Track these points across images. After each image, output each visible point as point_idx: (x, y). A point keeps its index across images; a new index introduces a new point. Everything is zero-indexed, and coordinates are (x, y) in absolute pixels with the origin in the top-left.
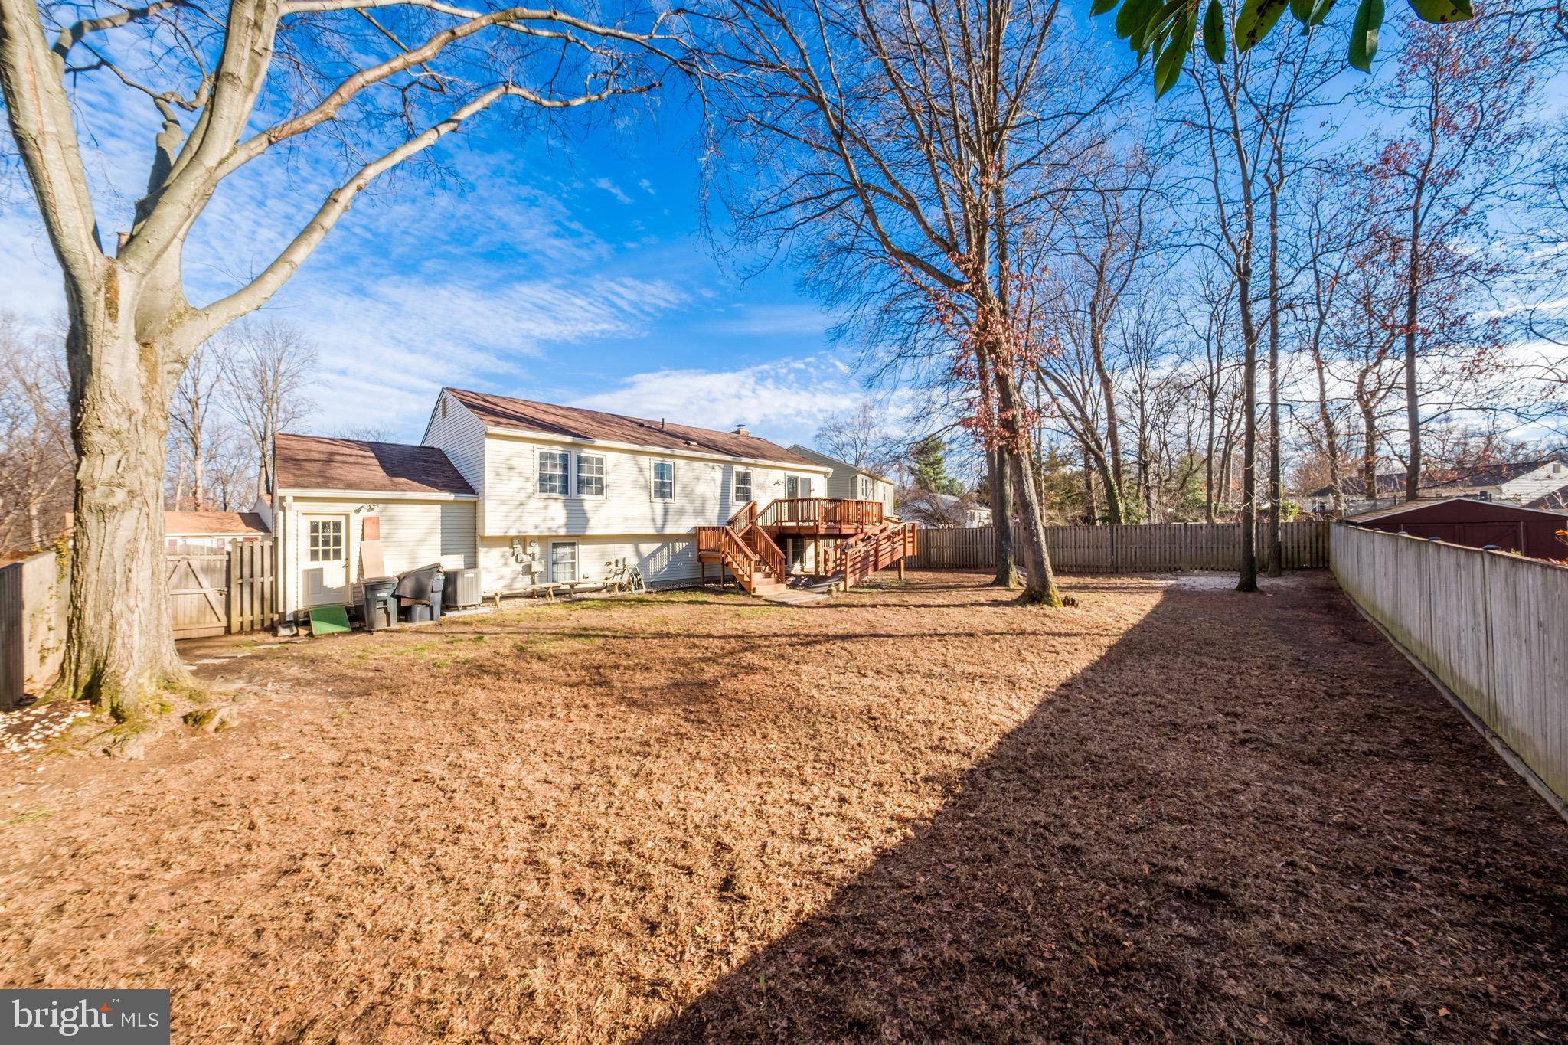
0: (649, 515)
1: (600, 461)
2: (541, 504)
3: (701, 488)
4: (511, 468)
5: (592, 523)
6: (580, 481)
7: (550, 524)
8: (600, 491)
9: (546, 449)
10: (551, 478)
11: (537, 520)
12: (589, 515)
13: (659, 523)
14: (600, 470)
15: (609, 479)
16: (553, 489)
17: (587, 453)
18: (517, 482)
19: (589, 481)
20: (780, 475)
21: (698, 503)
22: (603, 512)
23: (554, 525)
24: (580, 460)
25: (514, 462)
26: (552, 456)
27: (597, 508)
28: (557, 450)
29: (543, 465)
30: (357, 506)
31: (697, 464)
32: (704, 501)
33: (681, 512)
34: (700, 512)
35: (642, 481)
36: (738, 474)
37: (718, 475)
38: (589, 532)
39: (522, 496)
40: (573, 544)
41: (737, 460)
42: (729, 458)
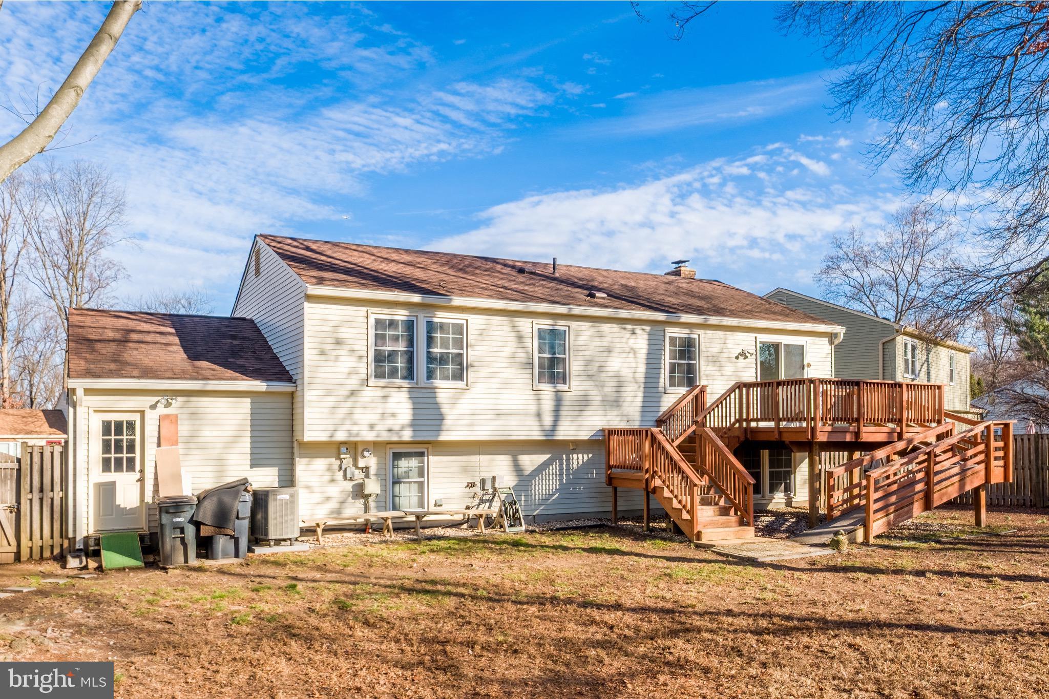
0: (533, 408)
1: (459, 329)
2: (379, 393)
3: (615, 364)
4: (339, 342)
5: (448, 422)
6: (431, 358)
7: (390, 422)
8: (459, 375)
9: (385, 314)
10: (392, 355)
11: (371, 416)
12: (445, 409)
13: (548, 420)
14: (459, 343)
15: (472, 355)
16: (393, 373)
17: (441, 317)
18: (347, 362)
19: (443, 359)
20: (746, 341)
21: (610, 388)
22: (466, 404)
23: (396, 424)
24: (431, 327)
25: (344, 333)
26: (392, 324)
27: (455, 400)
28: (401, 315)
29: (379, 338)
30: (153, 399)
31: (606, 327)
32: (620, 385)
33: (584, 403)
34: (614, 402)
35: (521, 356)
36: (671, 339)
37: (641, 341)
38: (444, 437)
39: (353, 382)
40: (421, 454)
41: (672, 318)
42: (660, 316)
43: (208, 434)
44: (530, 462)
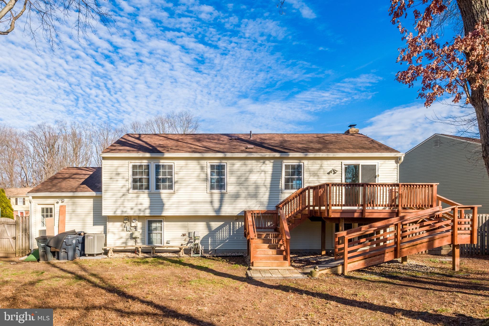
0: (208, 199)
1: (170, 167)
2: (135, 195)
3: (253, 178)
4: (118, 174)
5: (166, 206)
6: (158, 180)
7: (140, 207)
8: (171, 187)
9: (137, 163)
10: (141, 180)
11: (132, 204)
12: (165, 201)
13: (216, 205)
14: (171, 174)
15: (175, 178)
16: (141, 187)
17: (162, 162)
18: (121, 182)
19: (164, 180)
20: (336, 165)
21: (251, 189)
22: (175, 198)
23: (142, 207)
24: (158, 167)
25: (120, 170)
26: (140, 166)
27: (169, 198)
28: (145, 162)
29: (134, 174)
31: (249, 162)
32: (257, 187)
33: (236, 196)
34: (255, 196)
35: (203, 176)
36: (286, 165)
37: (269, 166)
38: (165, 214)
39: (124, 190)
40: (161, 221)
41: (284, 155)
42: (277, 155)
43: (79, 210)
44: (215, 225)
